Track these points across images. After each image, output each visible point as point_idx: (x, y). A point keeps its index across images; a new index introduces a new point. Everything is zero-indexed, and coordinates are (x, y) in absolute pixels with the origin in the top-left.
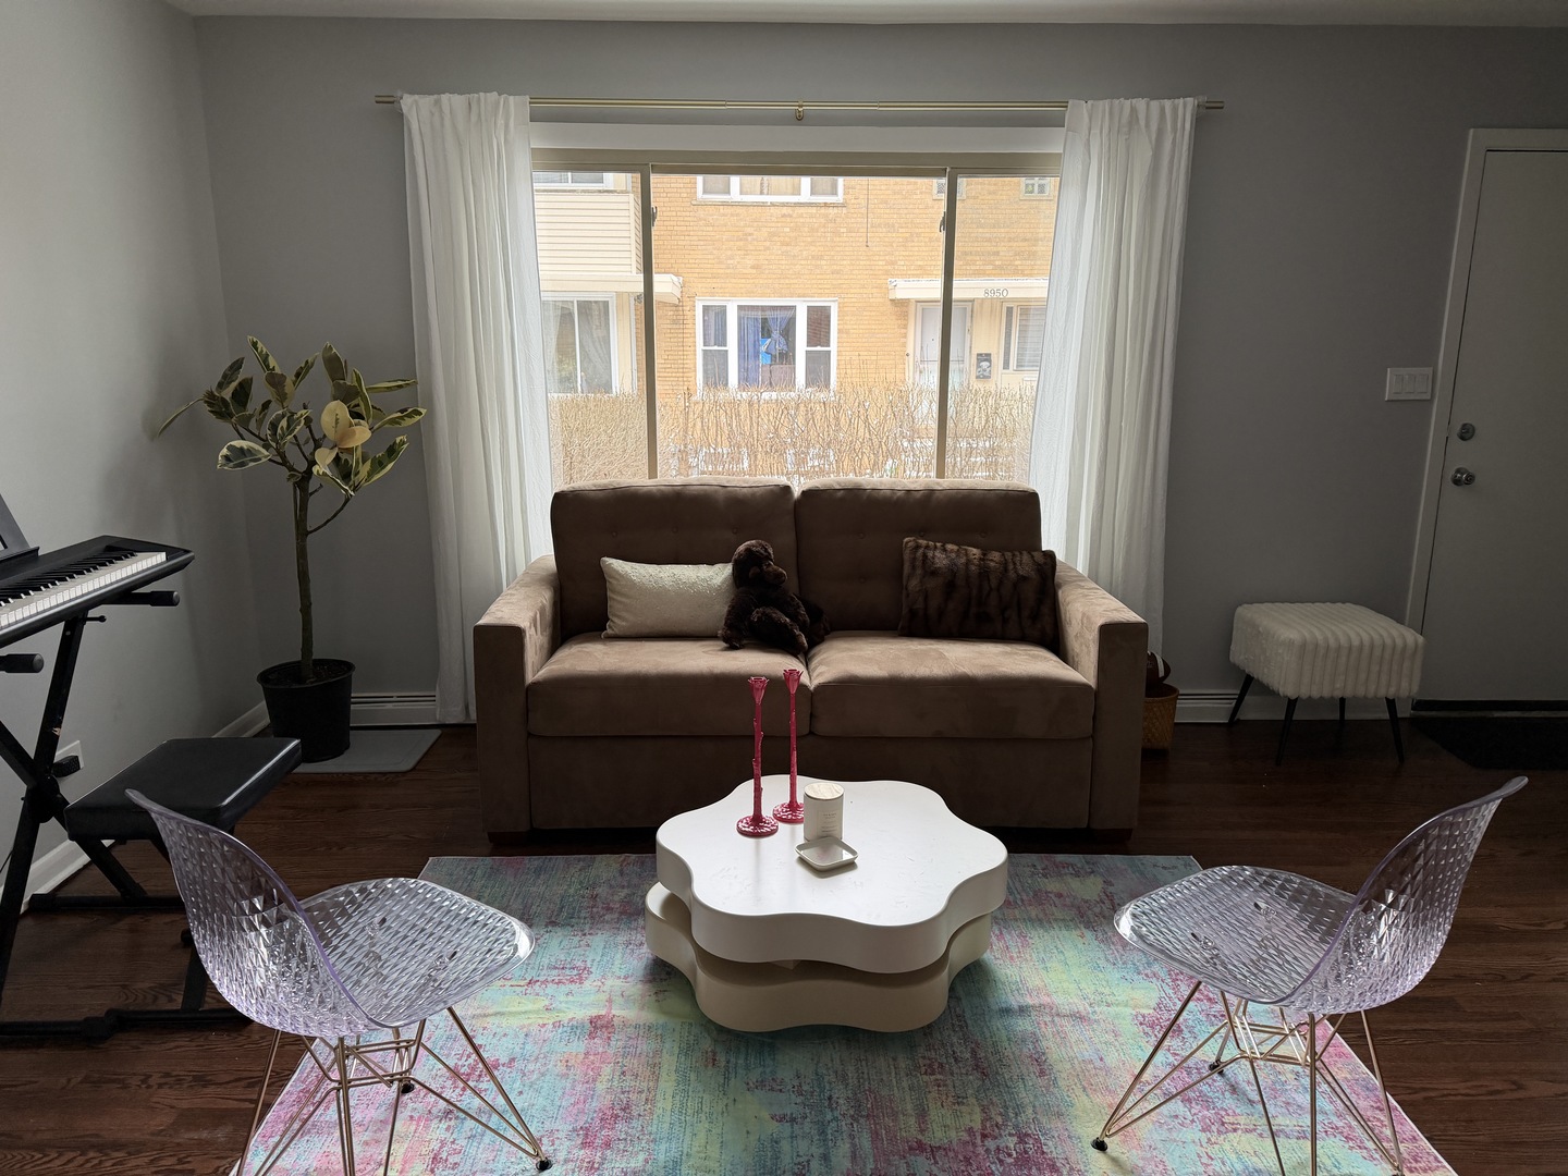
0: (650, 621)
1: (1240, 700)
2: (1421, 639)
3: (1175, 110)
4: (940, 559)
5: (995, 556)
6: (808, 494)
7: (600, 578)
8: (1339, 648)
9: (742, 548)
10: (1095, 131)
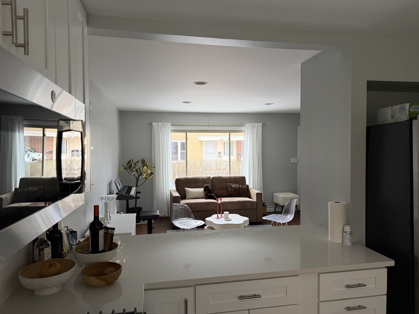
0: (193, 196)
1: (275, 208)
2: (299, 196)
3: (259, 124)
4: (233, 186)
5: (241, 185)
6: (213, 178)
7: (185, 191)
8: (288, 198)
9: (205, 185)
10: (249, 127)
